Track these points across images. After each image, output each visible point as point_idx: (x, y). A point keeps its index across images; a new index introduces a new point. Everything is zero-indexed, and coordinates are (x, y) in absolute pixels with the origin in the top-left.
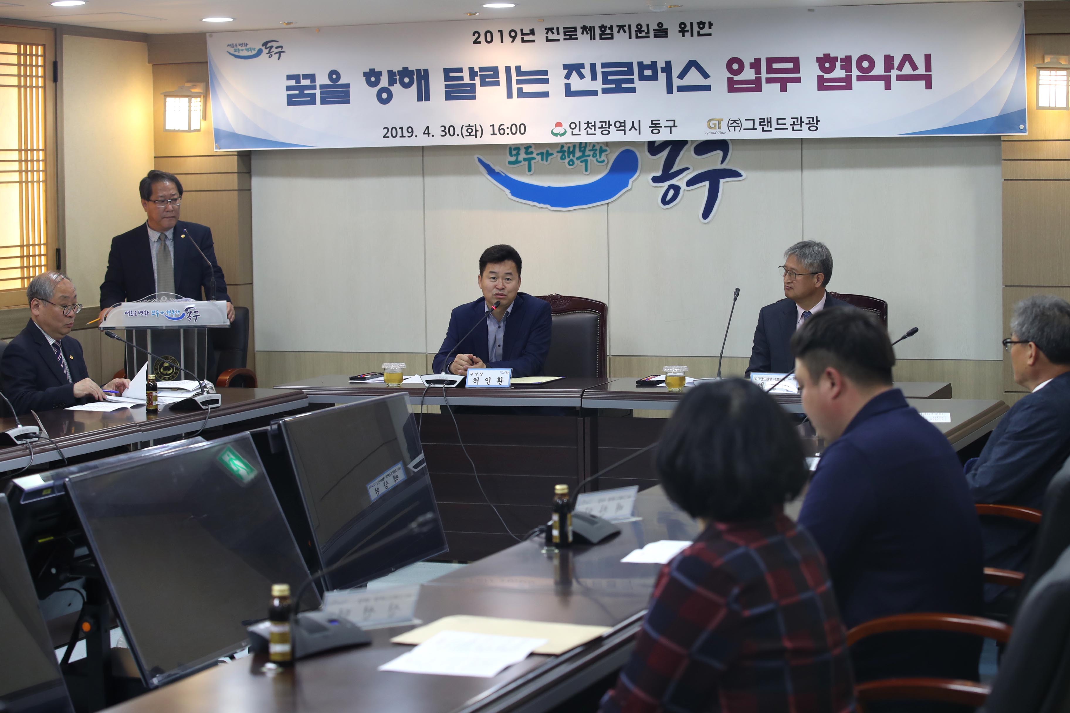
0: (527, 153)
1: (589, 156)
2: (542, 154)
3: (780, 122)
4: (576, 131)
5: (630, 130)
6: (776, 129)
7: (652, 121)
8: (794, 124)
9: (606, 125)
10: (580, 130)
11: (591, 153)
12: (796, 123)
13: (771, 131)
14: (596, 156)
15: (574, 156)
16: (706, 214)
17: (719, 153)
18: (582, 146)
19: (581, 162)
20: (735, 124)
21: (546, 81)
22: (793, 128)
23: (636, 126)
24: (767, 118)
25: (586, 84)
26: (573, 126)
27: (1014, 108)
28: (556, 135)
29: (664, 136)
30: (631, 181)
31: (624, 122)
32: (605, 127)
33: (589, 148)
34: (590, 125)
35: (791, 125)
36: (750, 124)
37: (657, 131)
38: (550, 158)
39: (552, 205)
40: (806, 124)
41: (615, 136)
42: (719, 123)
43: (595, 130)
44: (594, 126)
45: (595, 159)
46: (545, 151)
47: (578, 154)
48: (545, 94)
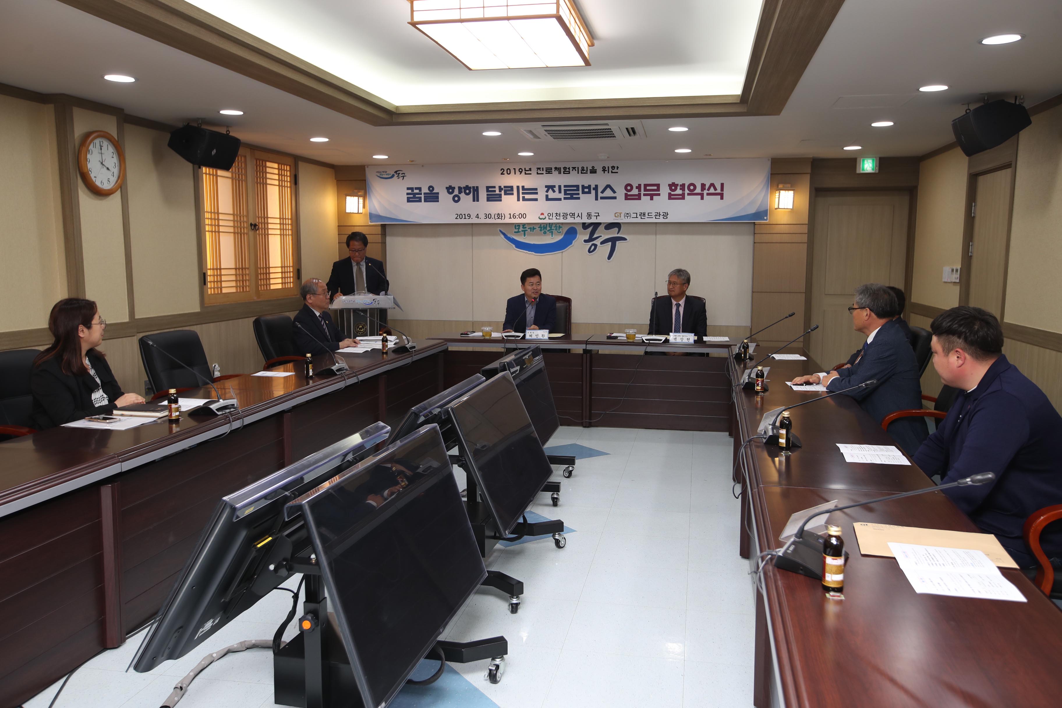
0: (523, 228)
1: (553, 229)
2: (531, 228)
3: (649, 214)
4: (551, 217)
5: (577, 217)
6: (647, 218)
7: (588, 213)
8: (656, 215)
9: (565, 215)
10: (552, 217)
11: (555, 228)
12: (657, 215)
13: (645, 219)
14: (557, 230)
15: (546, 230)
16: (609, 258)
17: (616, 229)
18: (550, 225)
19: (550, 232)
20: (628, 215)
21: (537, 193)
22: (656, 217)
23: (580, 215)
24: (643, 213)
25: (556, 195)
26: (549, 215)
27: (762, 209)
28: (541, 219)
29: (594, 220)
30: (574, 242)
31: (574, 214)
32: (565, 216)
33: (553, 226)
34: (558, 215)
35: (655, 216)
36: (635, 215)
37: (590, 218)
38: (534, 230)
39: (535, 252)
40: (662, 215)
41: (570, 220)
42: (620, 215)
43: (560, 217)
44: (560, 215)
45: (556, 231)
46: (532, 227)
47: (548, 228)
48: (536, 200)
